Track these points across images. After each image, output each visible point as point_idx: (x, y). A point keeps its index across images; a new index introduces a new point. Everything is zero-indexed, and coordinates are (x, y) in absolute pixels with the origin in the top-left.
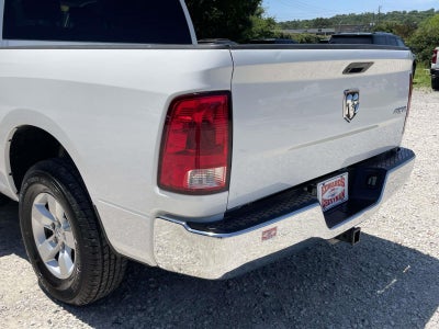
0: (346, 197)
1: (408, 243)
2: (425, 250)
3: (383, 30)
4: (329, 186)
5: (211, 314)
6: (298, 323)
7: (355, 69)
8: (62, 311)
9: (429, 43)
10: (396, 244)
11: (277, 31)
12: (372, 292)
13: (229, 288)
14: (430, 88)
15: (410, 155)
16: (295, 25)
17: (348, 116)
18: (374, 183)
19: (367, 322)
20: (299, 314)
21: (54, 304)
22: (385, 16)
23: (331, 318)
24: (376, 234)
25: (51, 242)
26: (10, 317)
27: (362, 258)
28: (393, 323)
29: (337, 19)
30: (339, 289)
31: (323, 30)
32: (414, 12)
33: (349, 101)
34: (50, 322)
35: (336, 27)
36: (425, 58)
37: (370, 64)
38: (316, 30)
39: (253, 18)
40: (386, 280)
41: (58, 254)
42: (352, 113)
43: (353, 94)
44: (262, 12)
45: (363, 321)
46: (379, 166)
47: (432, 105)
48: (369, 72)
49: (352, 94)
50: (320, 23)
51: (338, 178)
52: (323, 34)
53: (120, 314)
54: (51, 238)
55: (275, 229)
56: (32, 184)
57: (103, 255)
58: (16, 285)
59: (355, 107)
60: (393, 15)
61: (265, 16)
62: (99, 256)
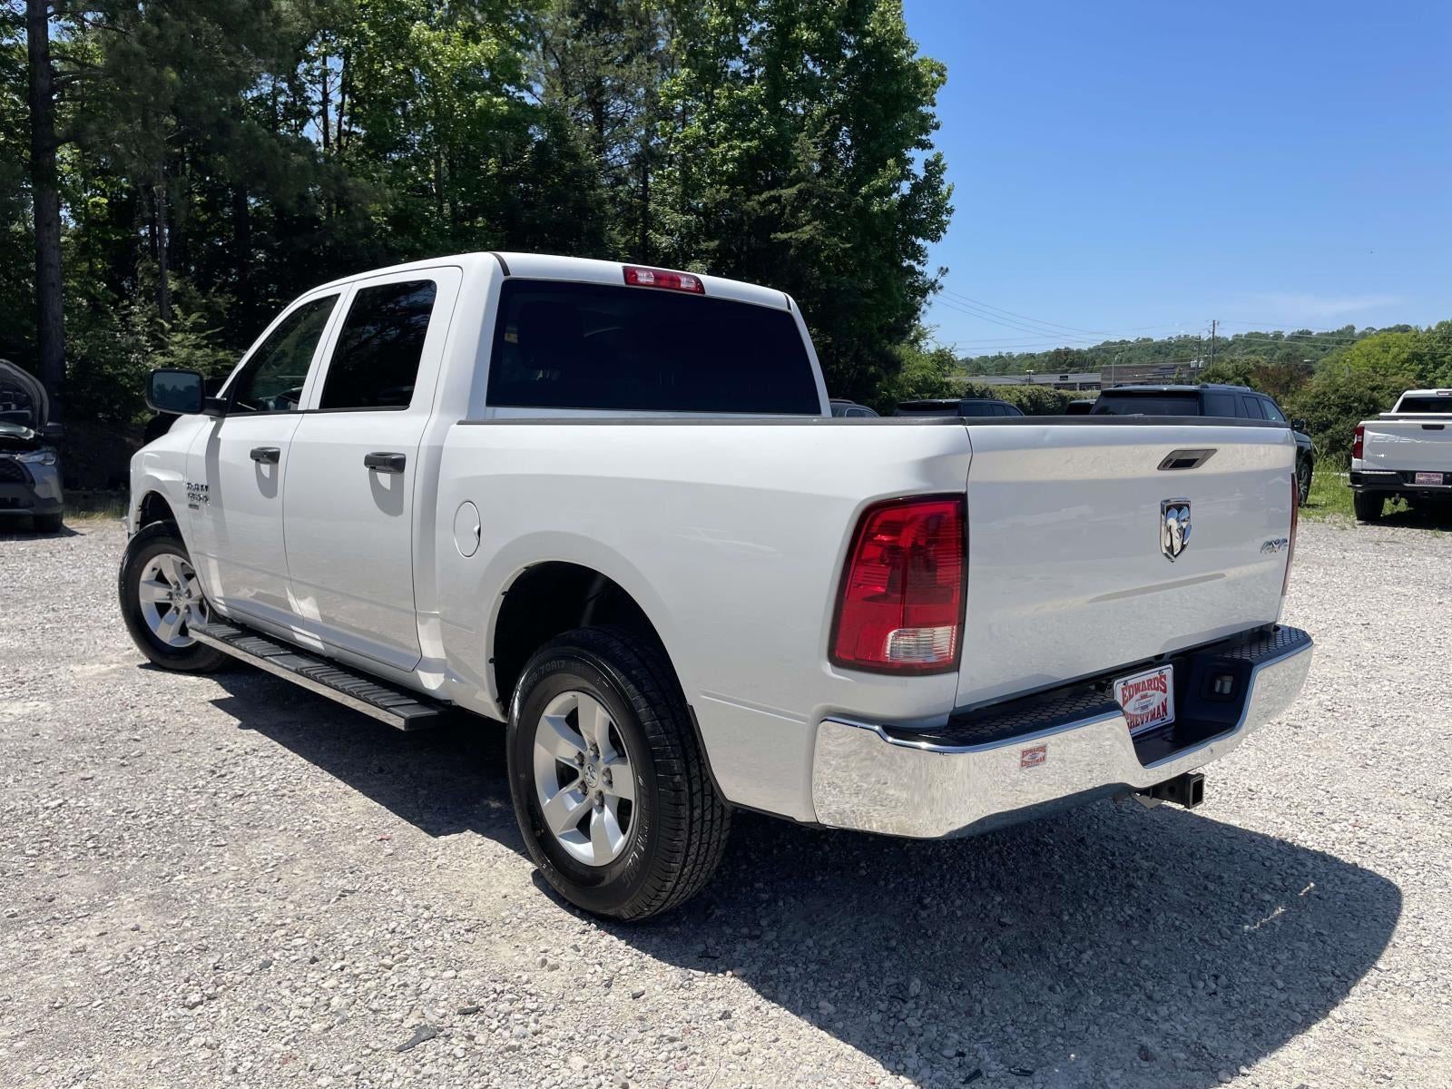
0: (1171, 715)
1: (1308, 839)
2: (1348, 855)
3: (1226, 380)
4: (1137, 688)
5: (894, 949)
6: (1080, 975)
7: (1181, 462)
8: (595, 933)
9: (1346, 410)
10: (1282, 842)
11: (957, 379)
12: (1231, 928)
13: (924, 907)
14: (1353, 517)
15: (1300, 640)
16: (1002, 365)
17: (1171, 549)
18: (1227, 690)
19: (1223, 979)
20: (1078, 960)
21: (576, 919)
22: (1230, 344)
23: (1147, 968)
24: (1235, 822)
25: (573, 793)
26: (495, 937)
27: (1207, 866)
28: (1280, 984)
29: (1106, 351)
30: (1161, 919)
31: (1073, 378)
32: (1303, 336)
33: (1172, 522)
34: (576, 948)
35: (1106, 371)
36: (1335, 446)
37: (1209, 453)
38: (1055, 379)
39: (902, 350)
40: (1262, 908)
41: (588, 817)
42: (1177, 545)
43: (1179, 507)
44: (921, 335)
45: (1216, 977)
46: (1237, 656)
47: (1358, 556)
48: (1207, 468)
49: (1176, 507)
50: (1064, 361)
51: (1152, 674)
52: (1072, 387)
53: (711, 942)
54: (575, 785)
55: (1043, 749)
56: (548, 674)
57: (692, 809)
58: (489, 884)
59: (1183, 533)
60: (1250, 342)
61: (929, 346)
62: (684, 811)
